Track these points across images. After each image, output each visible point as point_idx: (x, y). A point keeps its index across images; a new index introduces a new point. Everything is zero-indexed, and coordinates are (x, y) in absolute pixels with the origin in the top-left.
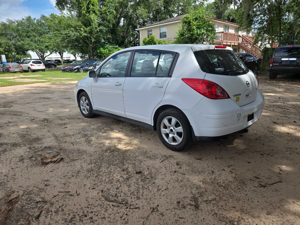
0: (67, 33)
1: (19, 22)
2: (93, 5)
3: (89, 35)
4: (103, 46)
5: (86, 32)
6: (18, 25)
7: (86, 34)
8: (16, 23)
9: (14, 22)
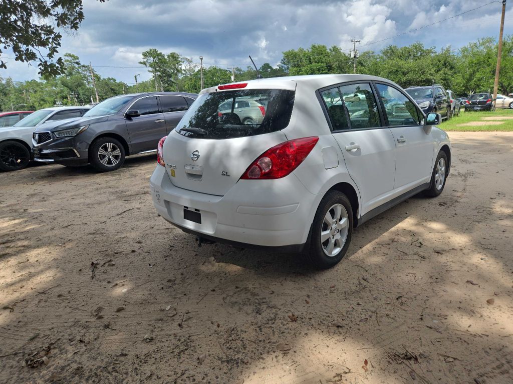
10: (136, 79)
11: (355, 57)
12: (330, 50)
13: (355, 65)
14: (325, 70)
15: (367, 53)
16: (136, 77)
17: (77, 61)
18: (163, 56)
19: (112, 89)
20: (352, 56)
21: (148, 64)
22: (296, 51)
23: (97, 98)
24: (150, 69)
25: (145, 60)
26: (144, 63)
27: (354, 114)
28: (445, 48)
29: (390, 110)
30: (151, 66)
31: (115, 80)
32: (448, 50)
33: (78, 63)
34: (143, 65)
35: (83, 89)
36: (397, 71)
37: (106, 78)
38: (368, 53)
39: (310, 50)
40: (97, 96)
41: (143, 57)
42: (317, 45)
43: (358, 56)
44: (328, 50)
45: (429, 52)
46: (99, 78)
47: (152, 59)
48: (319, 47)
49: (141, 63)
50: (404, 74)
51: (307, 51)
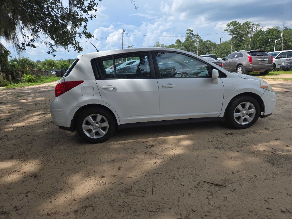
10: (220, 40)
16: (221, 39)
17: (192, 32)
18: (240, 24)
19: (207, 47)
21: (229, 31)
23: (198, 52)
24: (230, 33)
25: (228, 28)
26: (227, 30)
30: (230, 31)
31: (210, 41)
33: (192, 34)
34: (226, 31)
35: (192, 47)
37: (205, 40)
40: (198, 51)
41: (227, 26)
46: (202, 41)
47: (232, 27)
49: (225, 30)
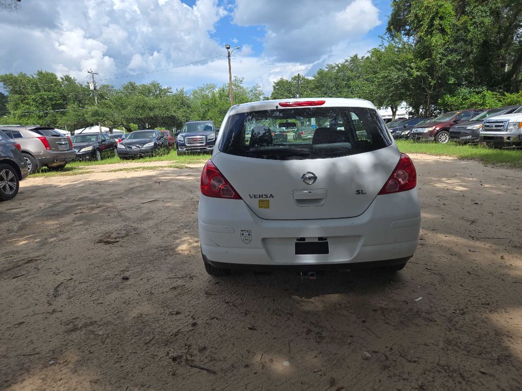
0: (386, 75)
1: (340, 65)
2: (441, 18)
3: (425, 74)
4: (452, 91)
5: (418, 69)
6: (338, 72)
7: (419, 73)
8: (337, 68)
9: (334, 67)
11: (95, 89)
12: (62, 78)
13: (96, 98)
14: (58, 100)
15: (106, 87)
20: (92, 88)
22: (16, 75)
27: (145, 146)
28: (179, 89)
29: (182, 141)
32: (182, 91)
36: (143, 106)
38: (108, 86)
39: (35, 76)
42: (44, 72)
43: (98, 88)
44: (59, 79)
45: (166, 91)
48: (47, 74)
50: (151, 109)
51: (31, 77)
